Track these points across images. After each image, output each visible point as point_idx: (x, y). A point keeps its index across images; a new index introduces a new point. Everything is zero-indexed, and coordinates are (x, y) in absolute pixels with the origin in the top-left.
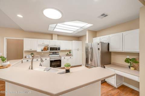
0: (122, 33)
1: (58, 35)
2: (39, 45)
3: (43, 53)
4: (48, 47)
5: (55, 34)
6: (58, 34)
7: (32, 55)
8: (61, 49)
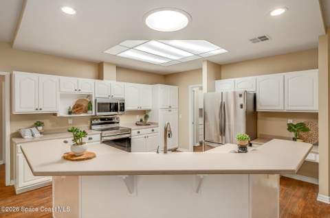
0: (284, 74)
1: (119, 68)
2: (64, 96)
3: (70, 121)
4: (90, 103)
5: (110, 64)
6: (120, 62)
7: (40, 128)
8: (126, 108)
